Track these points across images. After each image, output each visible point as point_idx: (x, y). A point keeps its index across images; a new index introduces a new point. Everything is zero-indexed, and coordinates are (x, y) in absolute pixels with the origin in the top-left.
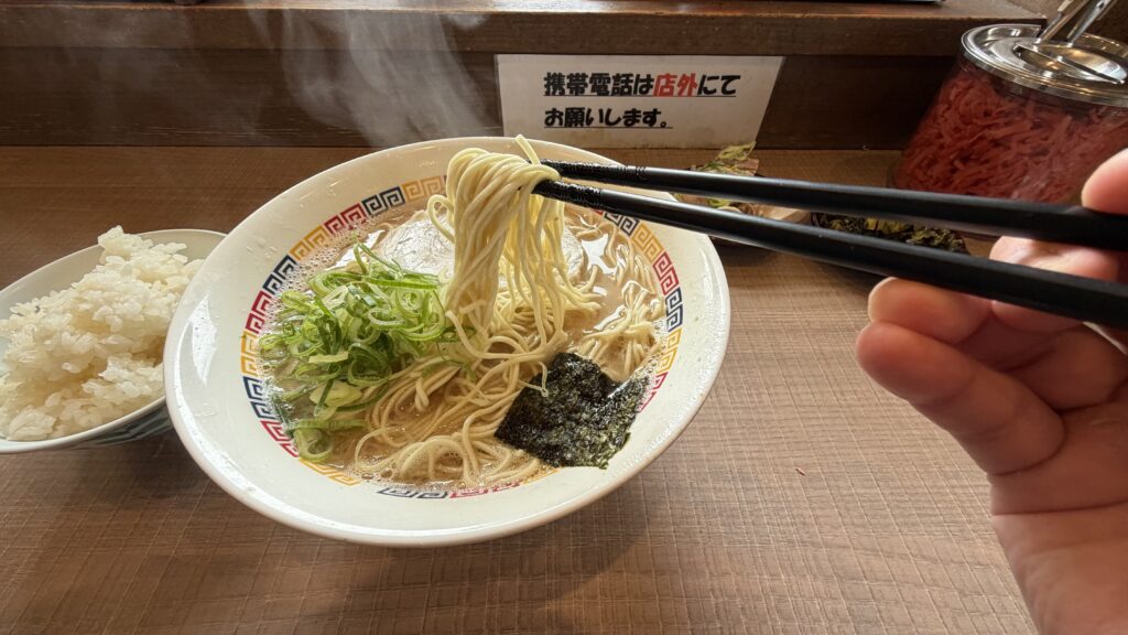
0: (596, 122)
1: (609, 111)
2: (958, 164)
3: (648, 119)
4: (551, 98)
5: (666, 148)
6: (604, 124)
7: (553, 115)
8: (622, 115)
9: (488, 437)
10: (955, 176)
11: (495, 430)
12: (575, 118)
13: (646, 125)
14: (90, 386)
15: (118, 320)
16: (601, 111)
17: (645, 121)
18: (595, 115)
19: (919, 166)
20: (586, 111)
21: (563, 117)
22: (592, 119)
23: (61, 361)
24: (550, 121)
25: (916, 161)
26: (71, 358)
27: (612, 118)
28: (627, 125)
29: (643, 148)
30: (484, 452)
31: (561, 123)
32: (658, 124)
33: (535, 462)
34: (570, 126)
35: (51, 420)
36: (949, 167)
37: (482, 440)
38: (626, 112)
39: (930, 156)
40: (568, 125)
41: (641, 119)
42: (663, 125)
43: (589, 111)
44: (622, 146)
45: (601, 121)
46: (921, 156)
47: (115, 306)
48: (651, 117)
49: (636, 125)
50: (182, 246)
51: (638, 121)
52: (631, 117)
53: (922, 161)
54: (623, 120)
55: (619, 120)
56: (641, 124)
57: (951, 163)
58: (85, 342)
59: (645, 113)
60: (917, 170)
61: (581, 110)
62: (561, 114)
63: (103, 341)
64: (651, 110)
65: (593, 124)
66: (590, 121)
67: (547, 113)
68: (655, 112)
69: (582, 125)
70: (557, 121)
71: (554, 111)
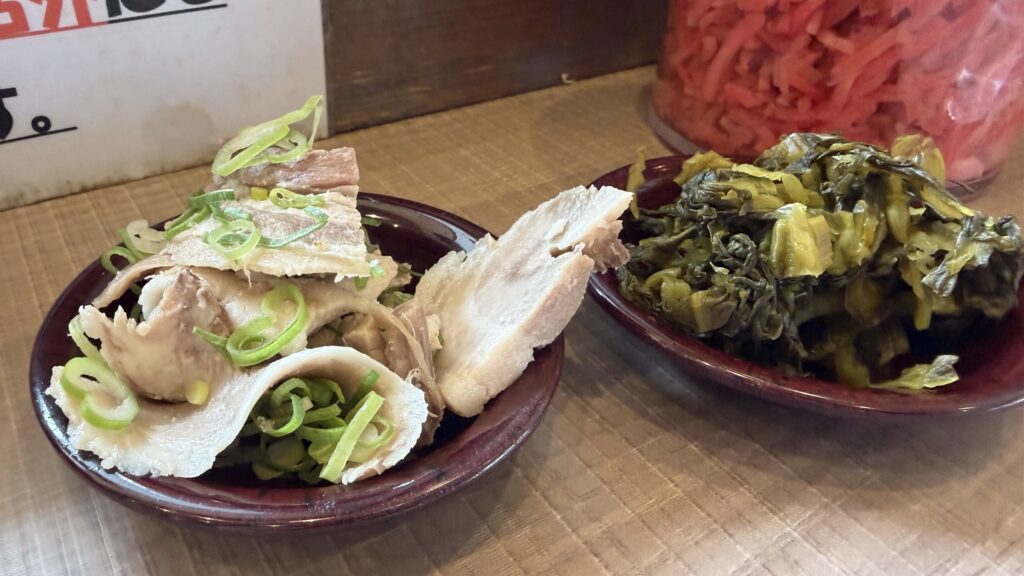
2: (830, 40)
10: (836, 70)
19: (731, 75)
25: (719, 65)
36: (812, 57)
39: (751, 45)
46: (727, 52)
53: (736, 59)
57: (814, 42)
60: (729, 87)
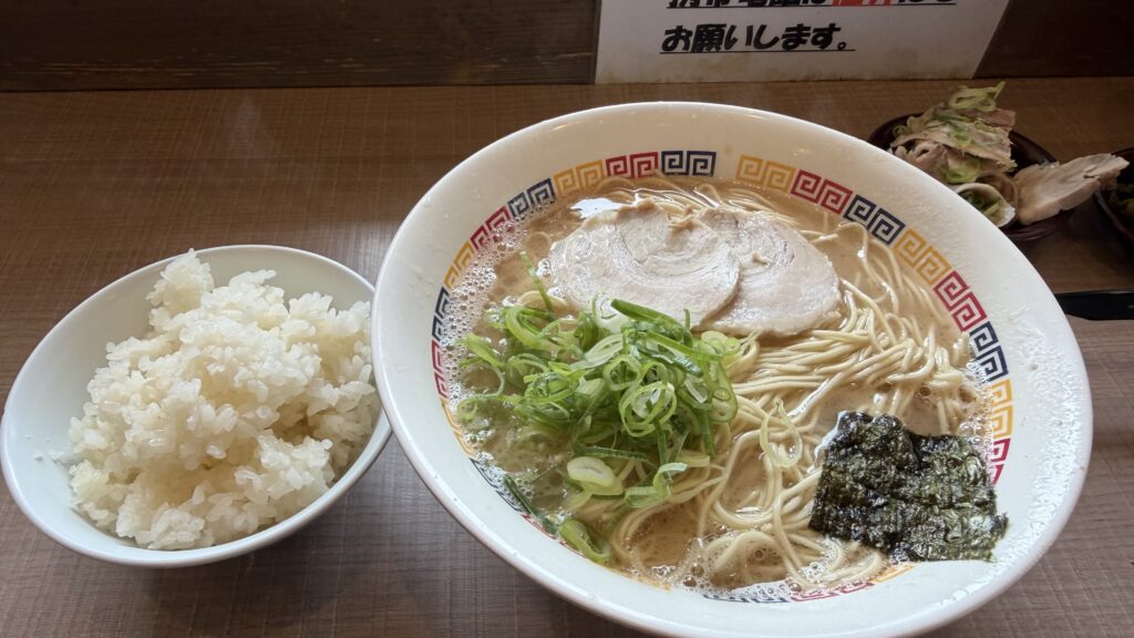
0: (740, 45)
1: (763, 28)
3: (820, 39)
4: (677, 12)
5: (841, 80)
6: (752, 48)
7: (678, 34)
8: (780, 32)
9: (803, 528)
11: (808, 520)
12: (710, 38)
13: (817, 47)
14: (243, 475)
15: (264, 388)
16: (750, 29)
17: (814, 42)
18: (740, 34)
20: (727, 30)
21: (692, 39)
22: (735, 40)
23: (204, 444)
24: (670, 44)
26: (213, 438)
27: (765, 39)
28: (787, 48)
29: (806, 80)
30: (806, 547)
31: (686, 48)
32: (833, 45)
33: (875, 559)
34: (700, 51)
35: (199, 523)
37: (798, 531)
38: (788, 29)
40: (698, 49)
41: (809, 39)
42: (842, 46)
43: (733, 28)
44: (775, 79)
45: (748, 43)
47: (254, 367)
48: (825, 36)
49: (801, 47)
50: (271, 274)
51: (804, 42)
52: (795, 37)
54: (781, 42)
55: (776, 40)
56: (809, 45)
58: (227, 417)
59: (815, 30)
61: (720, 27)
62: (690, 33)
63: (250, 415)
64: (827, 26)
65: (735, 47)
66: (731, 42)
67: (668, 32)
68: (833, 28)
69: (718, 49)
70: (681, 43)
71: (680, 29)
